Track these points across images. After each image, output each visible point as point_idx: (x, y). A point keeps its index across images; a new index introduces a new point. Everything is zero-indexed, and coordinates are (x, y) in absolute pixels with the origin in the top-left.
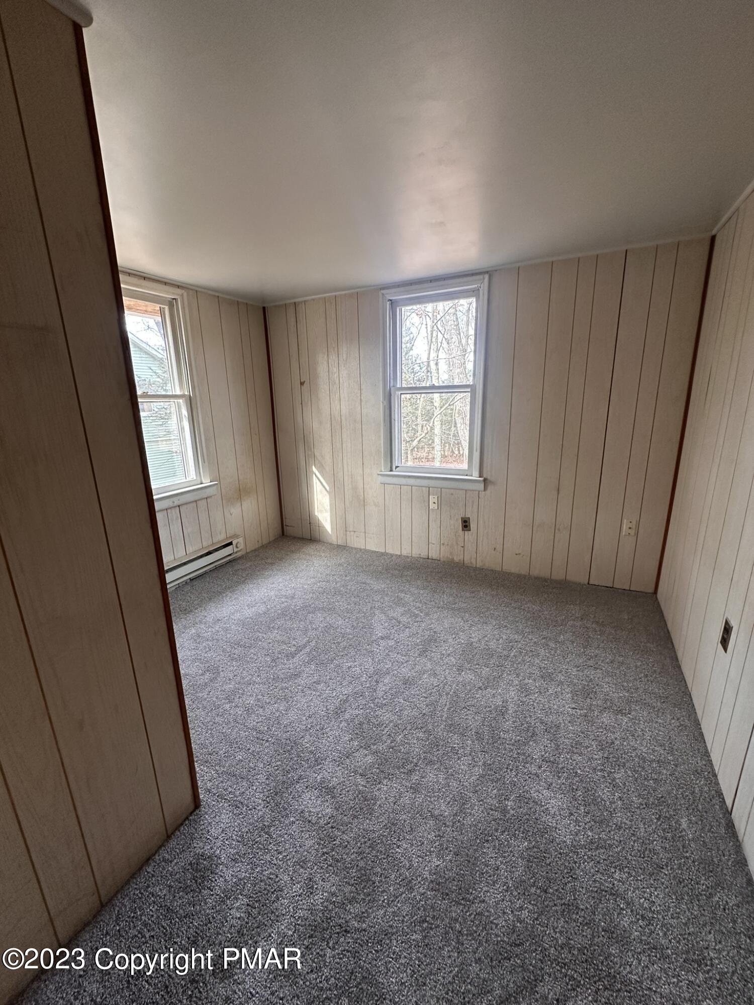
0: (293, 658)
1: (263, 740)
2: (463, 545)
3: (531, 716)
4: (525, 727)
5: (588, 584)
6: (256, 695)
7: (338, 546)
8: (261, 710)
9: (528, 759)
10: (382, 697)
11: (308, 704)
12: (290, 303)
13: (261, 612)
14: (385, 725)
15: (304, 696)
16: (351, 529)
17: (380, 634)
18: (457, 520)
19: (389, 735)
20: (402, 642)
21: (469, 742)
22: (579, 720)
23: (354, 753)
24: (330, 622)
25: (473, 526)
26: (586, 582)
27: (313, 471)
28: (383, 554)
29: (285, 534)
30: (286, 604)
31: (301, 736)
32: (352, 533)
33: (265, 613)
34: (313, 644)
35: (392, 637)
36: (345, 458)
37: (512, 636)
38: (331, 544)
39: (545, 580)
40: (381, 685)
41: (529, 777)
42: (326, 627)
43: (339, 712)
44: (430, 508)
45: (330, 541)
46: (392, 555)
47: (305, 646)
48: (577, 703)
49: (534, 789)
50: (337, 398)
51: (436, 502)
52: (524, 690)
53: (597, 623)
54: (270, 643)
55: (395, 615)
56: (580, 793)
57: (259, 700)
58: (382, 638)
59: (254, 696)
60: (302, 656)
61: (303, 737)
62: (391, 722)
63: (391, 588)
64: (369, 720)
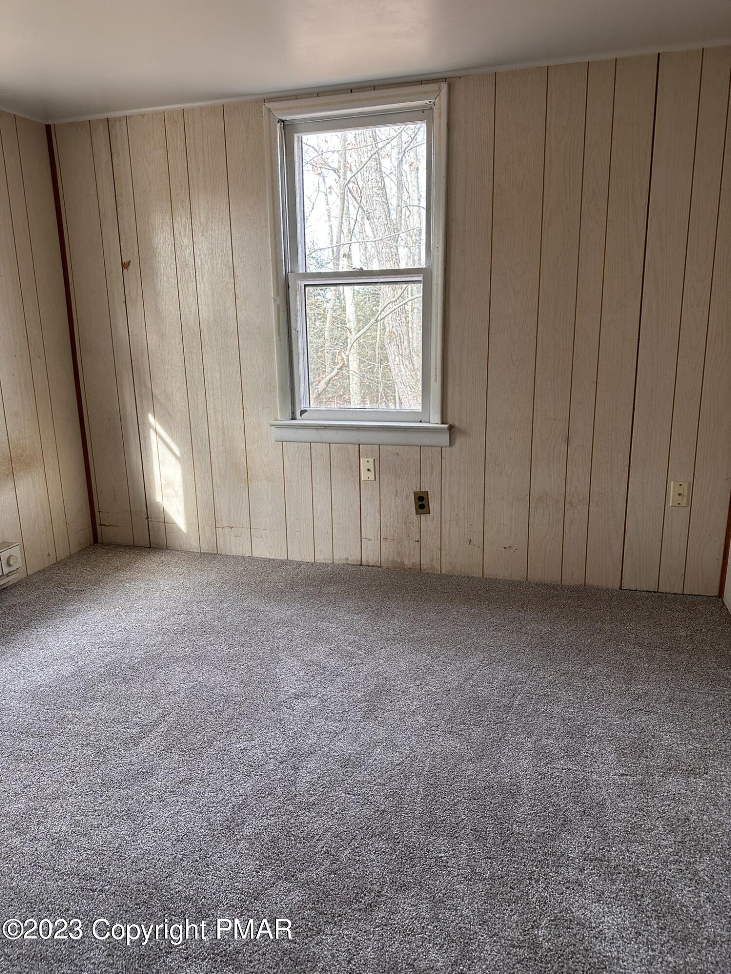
0: (136, 745)
1: (94, 891)
2: (418, 538)
3: (557, 794)
4: (551, 812)
5: (621, 589)
6: (72, 816)
7: (203, 555)
8: (84, 840)
9: (561, 861)
10: (308, 792)
11: (174, 819)
12: (98, 121)
13: (67, 674)
14: (317, 838)
15: (165, 806)
16: (225, 525)
17: (293, 691)
18: (407, 497)
19: (327, 852)
20: (333, 700)
21: (464, 846)
22: (633, 792)
23: (266, 889)
24: (200, 679)
25: (433, 505)
26: (617, 586)
27: (149, 424)
28: (283, 563)
29: (100, 541)
30: (113, 656)
31: (165, 875)
32: (227, 530)
33: (73, 675)
34: (171, 719)
35: (314, 693)
36: (210, 400)
37: (512, 675)
38: (188, 552)
39: (554, 587)
40: (303, 772)
41: (567, 888)
42: (193, 687)
43: (231, 827)
44: (363, 479)
45: (187, 547)
46: (299, 564)
47: (157, 724)
48: (626, 766)
49: (577, 904)
50: (191, 292)
51: (372, 469)
52: (542, 754)
53: (641, 645)
54: (89, 725)
55: (314, 657)
56: (647, 900)
57: (77, 824)
58: (297, 697)
59: (68, 818)
60: (154, 739)
61: (170, 876)
62: (327, 830)
63: (304, 615)
64: (288, 832)
